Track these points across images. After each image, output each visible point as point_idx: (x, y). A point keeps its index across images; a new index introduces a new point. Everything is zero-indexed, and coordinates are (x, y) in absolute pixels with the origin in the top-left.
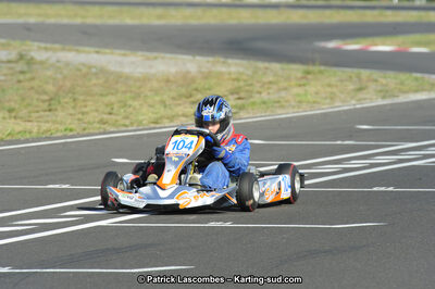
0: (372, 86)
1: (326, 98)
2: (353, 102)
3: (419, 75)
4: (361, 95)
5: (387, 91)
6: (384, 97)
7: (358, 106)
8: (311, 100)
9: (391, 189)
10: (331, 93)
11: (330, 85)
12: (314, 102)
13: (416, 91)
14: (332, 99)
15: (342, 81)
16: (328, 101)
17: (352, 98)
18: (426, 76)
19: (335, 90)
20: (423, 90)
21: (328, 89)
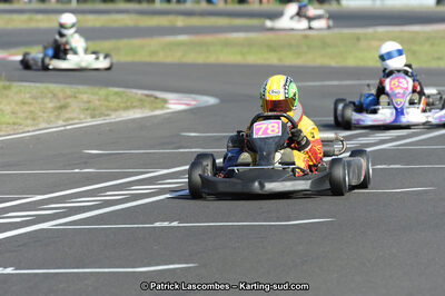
0: (73, 103)
1: (26, 118)
2: (61, 123)
3: (116, 89)
4: (66, 114)
5: (94, 110)
6: (93, 117)
7: (68, 127)
8: (11, 121)
9: (175, 224)
10: (31, 112)
11: (24, 103)
12: (14, 124)
13: (126, 108)
14: (34, 119)
15: (35, 98)
16: (29, 122)
17: (58, 117)
18: (128, 90)
19: (32, 109)
20: (134, 107)
21: (26, 108)
